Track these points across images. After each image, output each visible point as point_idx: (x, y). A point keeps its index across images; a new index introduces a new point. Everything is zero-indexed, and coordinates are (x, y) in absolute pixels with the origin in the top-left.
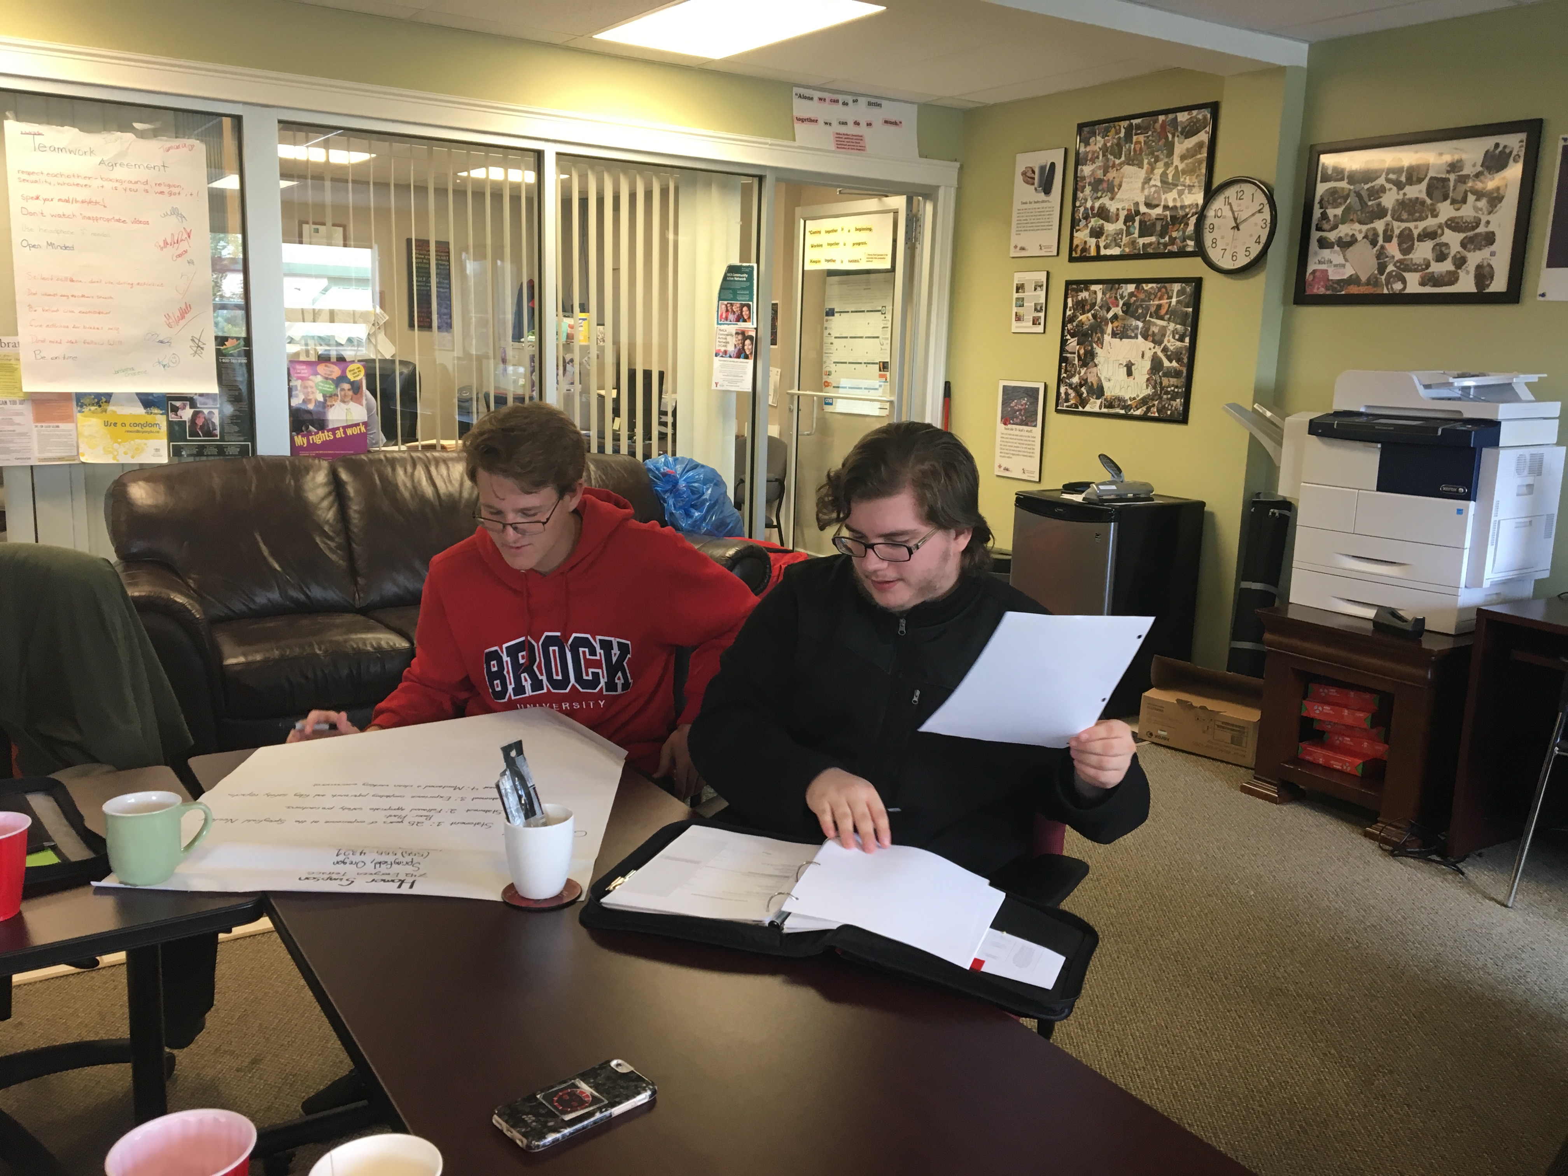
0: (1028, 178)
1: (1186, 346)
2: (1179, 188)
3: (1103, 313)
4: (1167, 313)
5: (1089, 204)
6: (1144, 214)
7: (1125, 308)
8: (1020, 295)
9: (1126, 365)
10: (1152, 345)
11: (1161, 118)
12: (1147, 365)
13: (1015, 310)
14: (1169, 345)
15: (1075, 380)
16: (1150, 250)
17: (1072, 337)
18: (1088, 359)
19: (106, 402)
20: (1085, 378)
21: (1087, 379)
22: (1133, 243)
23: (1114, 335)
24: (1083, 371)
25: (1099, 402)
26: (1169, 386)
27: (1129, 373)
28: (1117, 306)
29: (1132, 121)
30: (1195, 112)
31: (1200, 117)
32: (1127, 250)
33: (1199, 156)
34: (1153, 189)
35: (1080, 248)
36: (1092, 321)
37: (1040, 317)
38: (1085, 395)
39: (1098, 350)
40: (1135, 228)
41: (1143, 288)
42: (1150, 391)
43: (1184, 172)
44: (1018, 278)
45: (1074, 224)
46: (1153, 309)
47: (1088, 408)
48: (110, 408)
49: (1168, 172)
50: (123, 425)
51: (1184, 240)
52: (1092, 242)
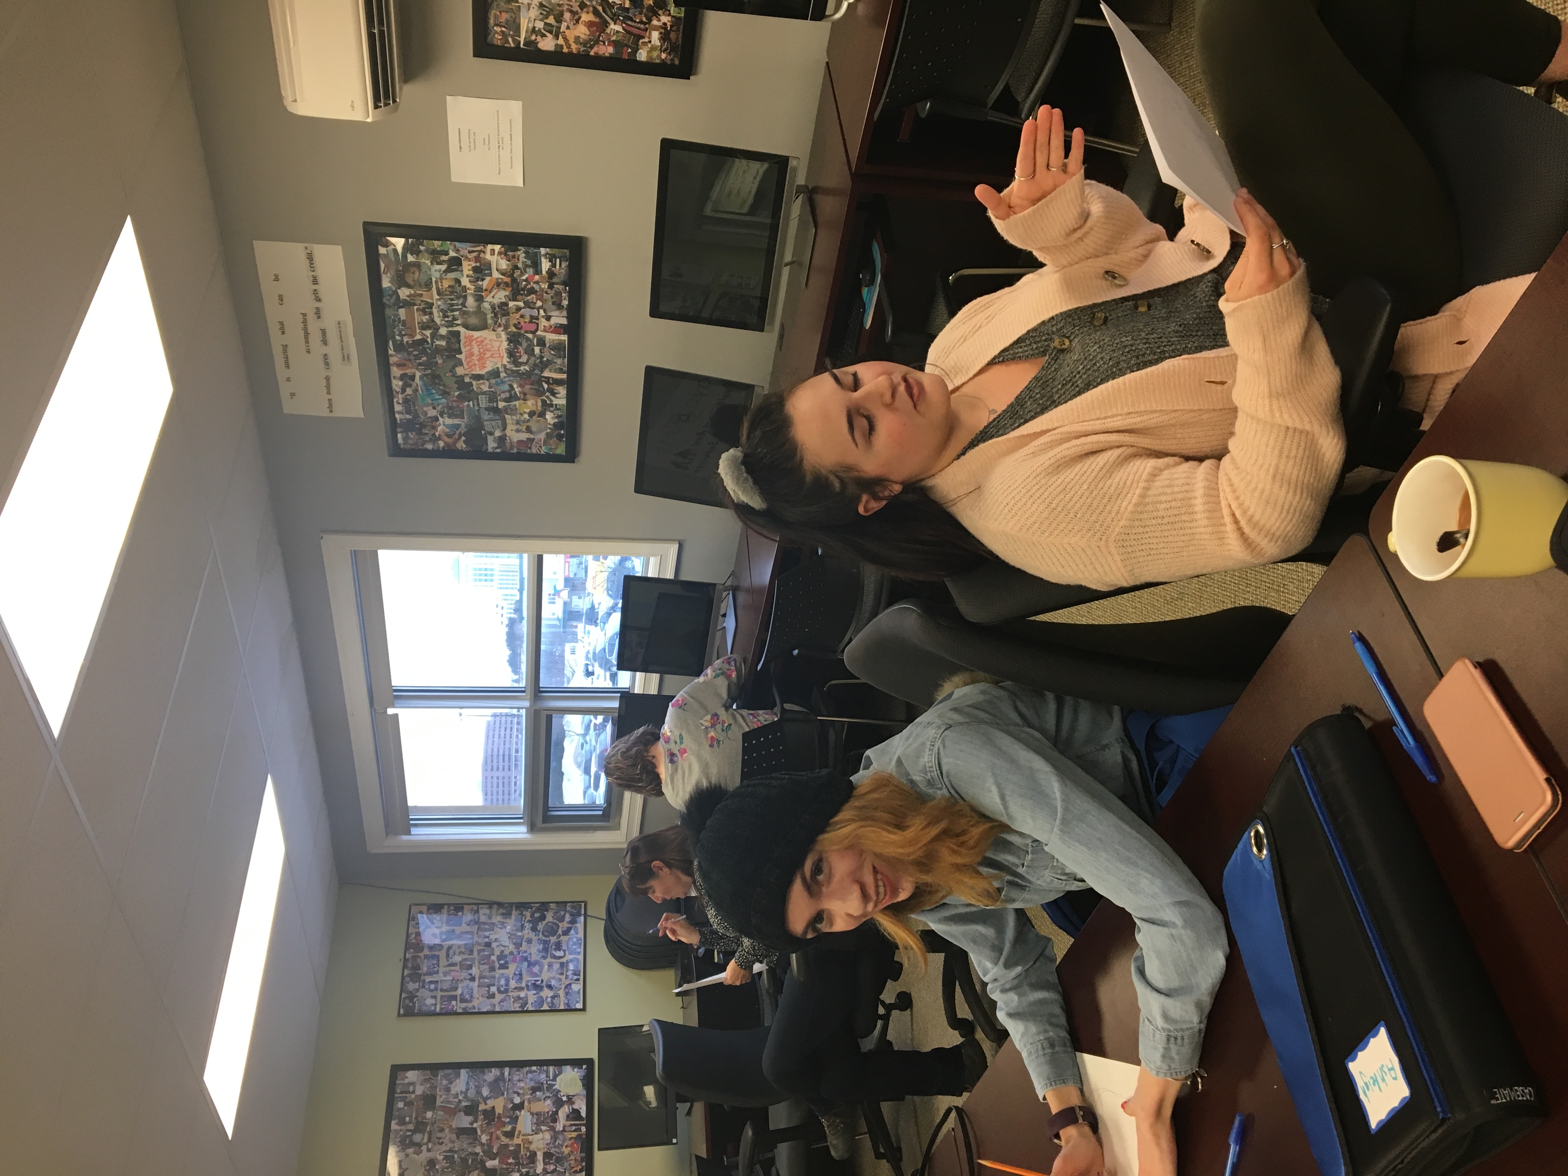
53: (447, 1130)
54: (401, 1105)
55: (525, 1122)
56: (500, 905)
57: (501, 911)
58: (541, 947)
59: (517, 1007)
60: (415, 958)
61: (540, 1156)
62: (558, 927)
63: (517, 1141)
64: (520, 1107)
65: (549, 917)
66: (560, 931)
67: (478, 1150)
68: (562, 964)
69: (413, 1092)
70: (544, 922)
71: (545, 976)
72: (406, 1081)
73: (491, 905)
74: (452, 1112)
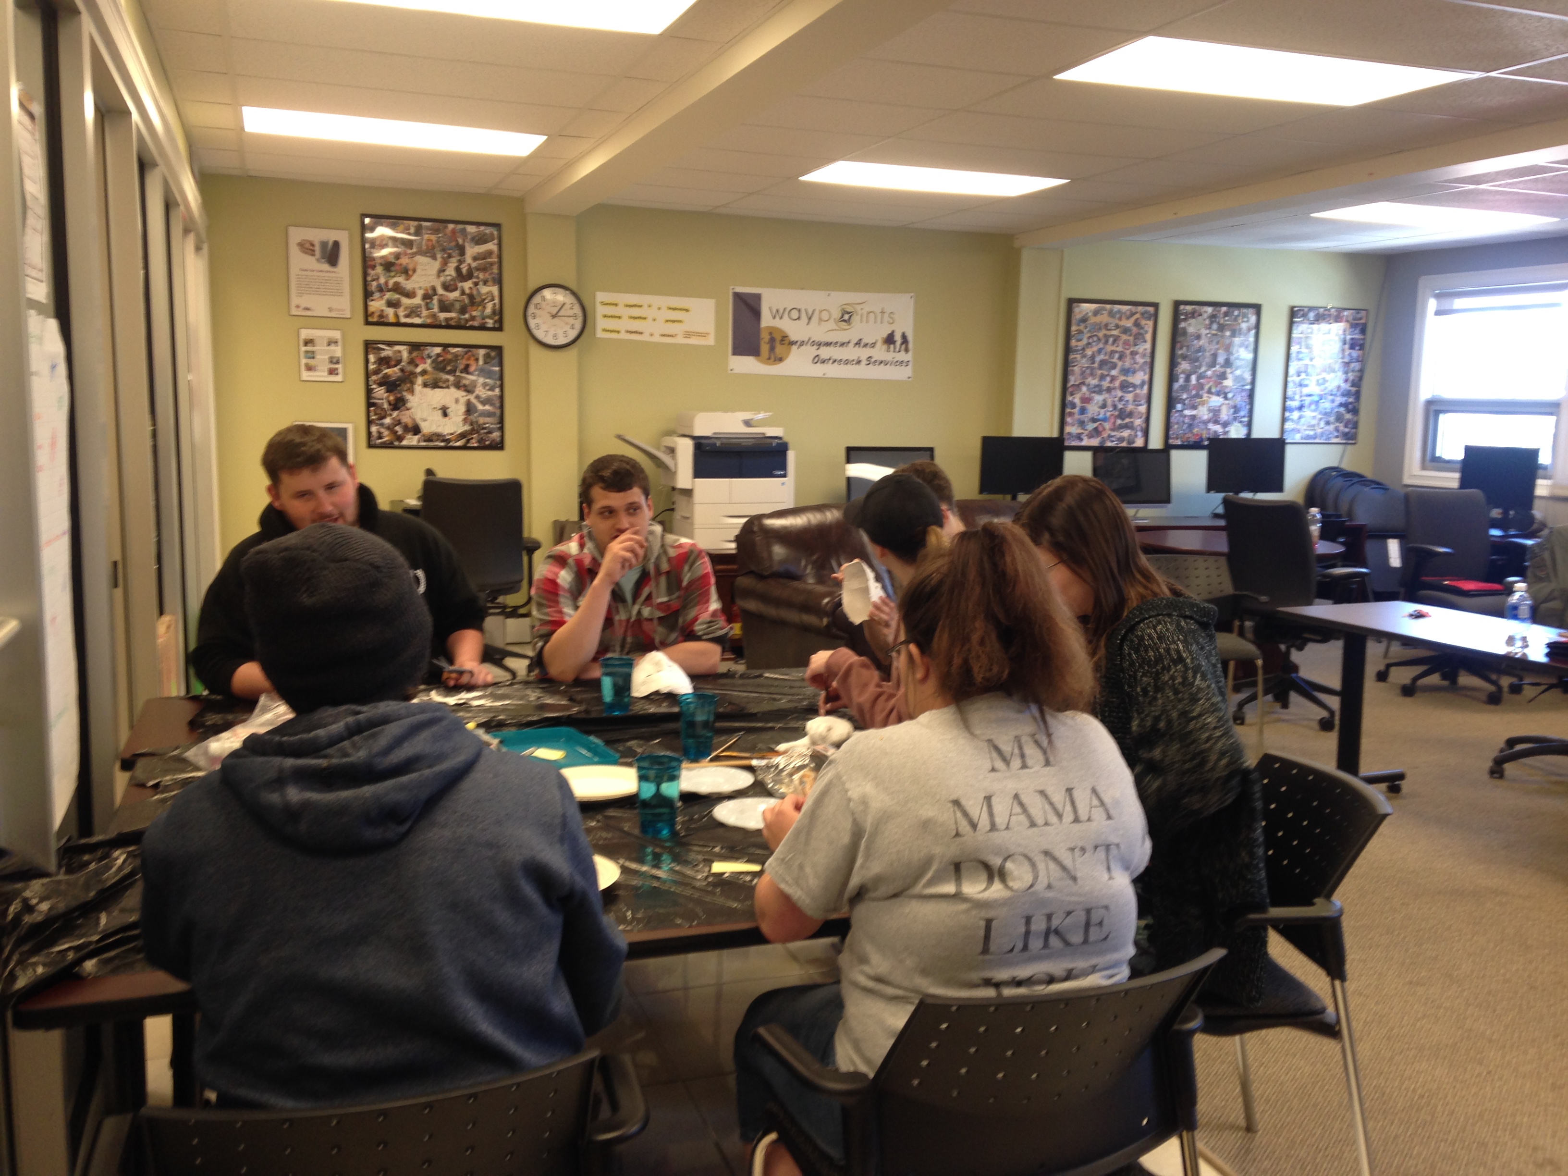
0: (307, 248)
1: (496, 395)
2: (475, 280)
3: (410, 368)
4: (475, 371)
5: (382, 280)
6: (442, 295)
7: (434, 365)
8: (309, 348)
9: (441, 409)
10: (464, 394)
11: (451, 226)
12: (462, 408)
13: (304, 361)
14: (480, 393)
15: (387, 421)
16: (452, 323)
17: (380, 384)
18: (399, 404)
20: (398, 419)
21: (399, 420)
22: (434, 316)
23: (425, 385)
24: (395, 414)
25: (417, 437)
26: (485, 424)
27: (445, 415)
28: (425, 363)
29: (422, 223)
30: (482, 228)
31: (487, 231)
32: (429, 321)
33: (490, 260)
34: (449, 278)
35: (376, 315)
36: (400, 374)
37: (337, 369)
38: (400, 432)
39: (408, 396)
40: (434, 305)
41: (449, 352)
42: (467, 428)
43: (478, 269)
44: (305, 334)
45: (367, 295)
46: (462, 367)
47: (404, 443)
49: (462, 266)
51: (483, 319)
52: (390, 311)
53: (1217, 347)
54: (1236, 313)
55: (1216, 401)
56: (1361, 378)
57: (1357, 379)
58: (1328, 410)
59: (1290, 393)
60: (1330, 315)
61: (1194, 412)
62: (1341, 423)
63: (1205, 396)
64: (1226, 398)
65: (1348, 416)
66: (1338, 424)
67: (1203, 369)
68: (1313, 426)
69: (1243, 322)
70: (1344, 412)
71: (1308, 413)
72: (1250, 316)
73: (1361, 371)
74: (1228, 349)
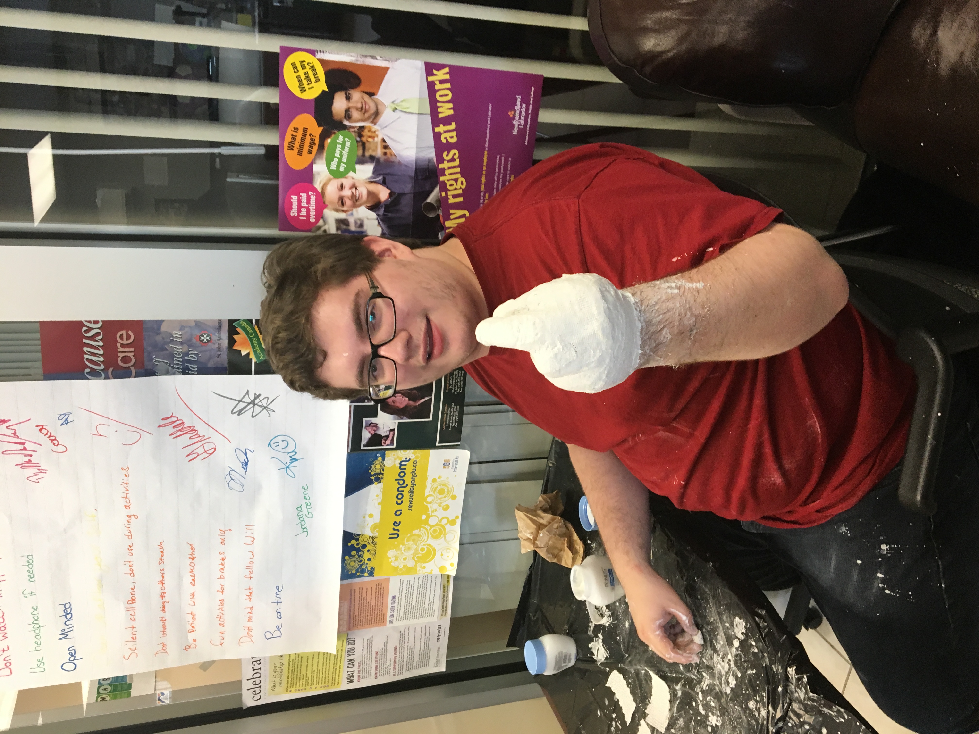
19: (357, 540)
48: (368, 532)
50: (398, 513)
